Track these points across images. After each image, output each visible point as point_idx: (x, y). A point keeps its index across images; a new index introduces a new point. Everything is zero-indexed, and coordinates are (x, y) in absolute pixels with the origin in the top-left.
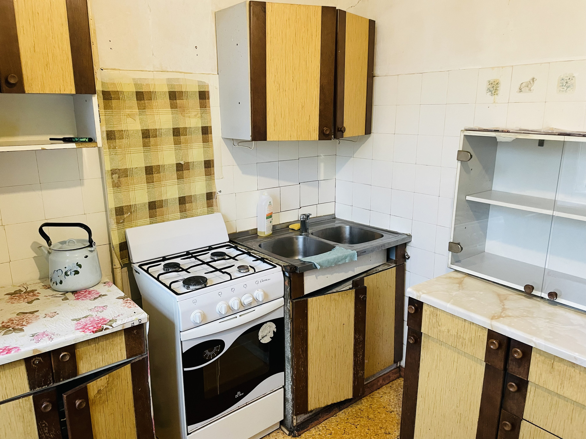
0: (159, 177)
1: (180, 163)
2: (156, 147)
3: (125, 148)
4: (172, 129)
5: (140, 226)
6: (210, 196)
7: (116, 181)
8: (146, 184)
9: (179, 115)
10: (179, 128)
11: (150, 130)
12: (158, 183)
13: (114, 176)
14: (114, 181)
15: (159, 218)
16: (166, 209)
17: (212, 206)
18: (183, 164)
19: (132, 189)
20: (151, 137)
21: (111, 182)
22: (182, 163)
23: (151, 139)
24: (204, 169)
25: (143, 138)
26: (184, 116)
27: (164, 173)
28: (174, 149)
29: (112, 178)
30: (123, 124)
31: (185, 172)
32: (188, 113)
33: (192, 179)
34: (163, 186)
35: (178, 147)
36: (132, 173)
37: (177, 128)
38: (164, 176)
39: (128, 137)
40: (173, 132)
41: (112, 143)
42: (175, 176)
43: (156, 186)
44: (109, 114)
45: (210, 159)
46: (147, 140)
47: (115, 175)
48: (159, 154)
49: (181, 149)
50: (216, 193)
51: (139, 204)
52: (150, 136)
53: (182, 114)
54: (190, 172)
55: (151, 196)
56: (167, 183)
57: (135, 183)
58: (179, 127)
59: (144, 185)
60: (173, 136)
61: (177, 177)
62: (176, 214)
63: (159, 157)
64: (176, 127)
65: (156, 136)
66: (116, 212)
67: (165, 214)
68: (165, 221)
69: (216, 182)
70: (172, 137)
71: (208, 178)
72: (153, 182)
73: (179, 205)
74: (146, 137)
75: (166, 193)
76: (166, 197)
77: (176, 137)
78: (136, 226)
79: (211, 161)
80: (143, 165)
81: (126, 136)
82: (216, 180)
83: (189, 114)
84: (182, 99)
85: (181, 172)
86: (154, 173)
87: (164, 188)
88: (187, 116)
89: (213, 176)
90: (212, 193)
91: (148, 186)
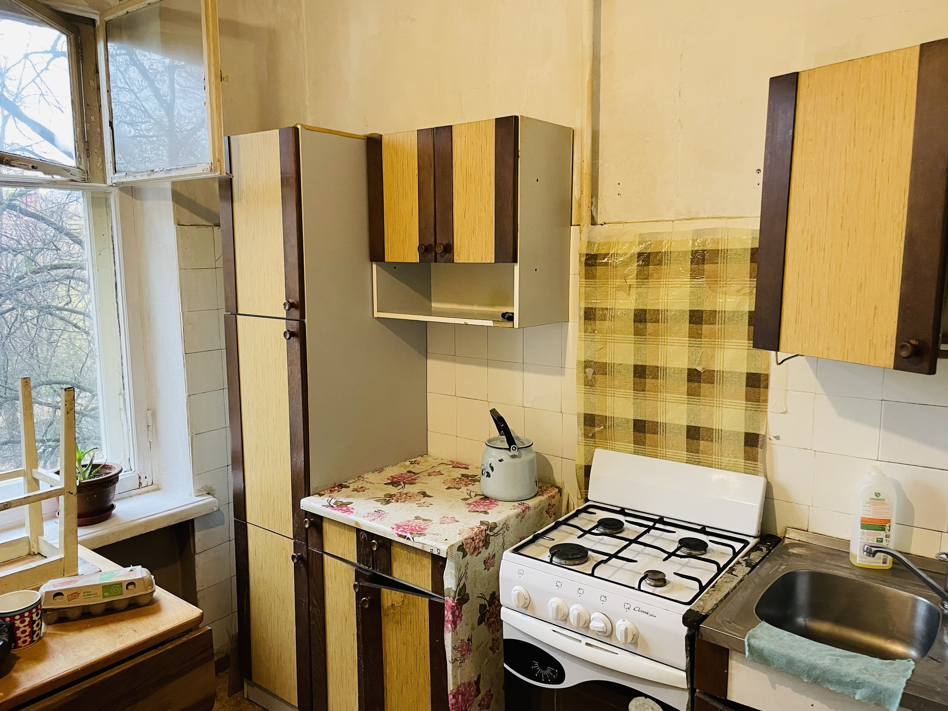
0: (655, 384)
1: (696, 369)
2: (657, 338)
3: (607, 333)
4: (688, 312)
5: (618, 451)
6: (752, 441)
7: (590, 378)
8: (633, 392)
9: (704, 289)
10: (702, 311)
11: (647, 311)
12: (653, 393)
13: (587, 370)
14: (587, 377)
15: (648, 449)
16: (662, 438)
17: (755, 459)
18: (702, 371)
19: (611, 393)
20: (649, 322)
21: (583, 377)
22: (699, 369)
23: (649, 325)
24: (744, 388)
25: (634, 322)
26: (716, 292)
27: (664, 380)
28: (687, 345)
29: (585, 373)
30: (610, 299)
31: (705, 387)
32: (723, 287)
33: (717, 401)
34: (660, 401)
35: (695, 342)
36: (613, 371)
37: (698, 310)
38: (664, 386)
39: (613, 319)
40: (690, 316)
41: (591, 325)
42: (685, 388)
43: (648, 398)
44: (591, 286)
45: (760, 372)
46: (640, 326)
47: (589, 369)
48: (660, 349)
49: (701, 346)
50: (768, 439)
51: (618, 418)
52: (647, 321)
53: (712, 289)
54: (714, 387)
55: (639, 411)
56: (667, 398)
57: (616, 386)
58: (702, 309)
59: (629, 391)
60: (690, 323)
61: (688, 391)
62: (680, 452)
63: (660, 353)
64: (696, 309)
65: (657, 321)
66: (585, 421)
67: (659, 446)
68: (659, 457)
69: (768, 416)
70: (687, 324)
71: (752, 406)
72: (645, 391)
73: (687, 438)
74: (641, 322)
75: (664, 412)
76: (664, 419)
77: (694, 326)
78: (613, 449)
79: (762, 375)
80: (632, 363)
81: (610, 317)
82: (769, 414)
83: (725, 289)
84: (715, 263)
85: (696, 384)
86: (647, 376)
87: (662, 405)
88: (721, 291)
89: (764, 404)
90: (757, 435)
91: (635, 394)
